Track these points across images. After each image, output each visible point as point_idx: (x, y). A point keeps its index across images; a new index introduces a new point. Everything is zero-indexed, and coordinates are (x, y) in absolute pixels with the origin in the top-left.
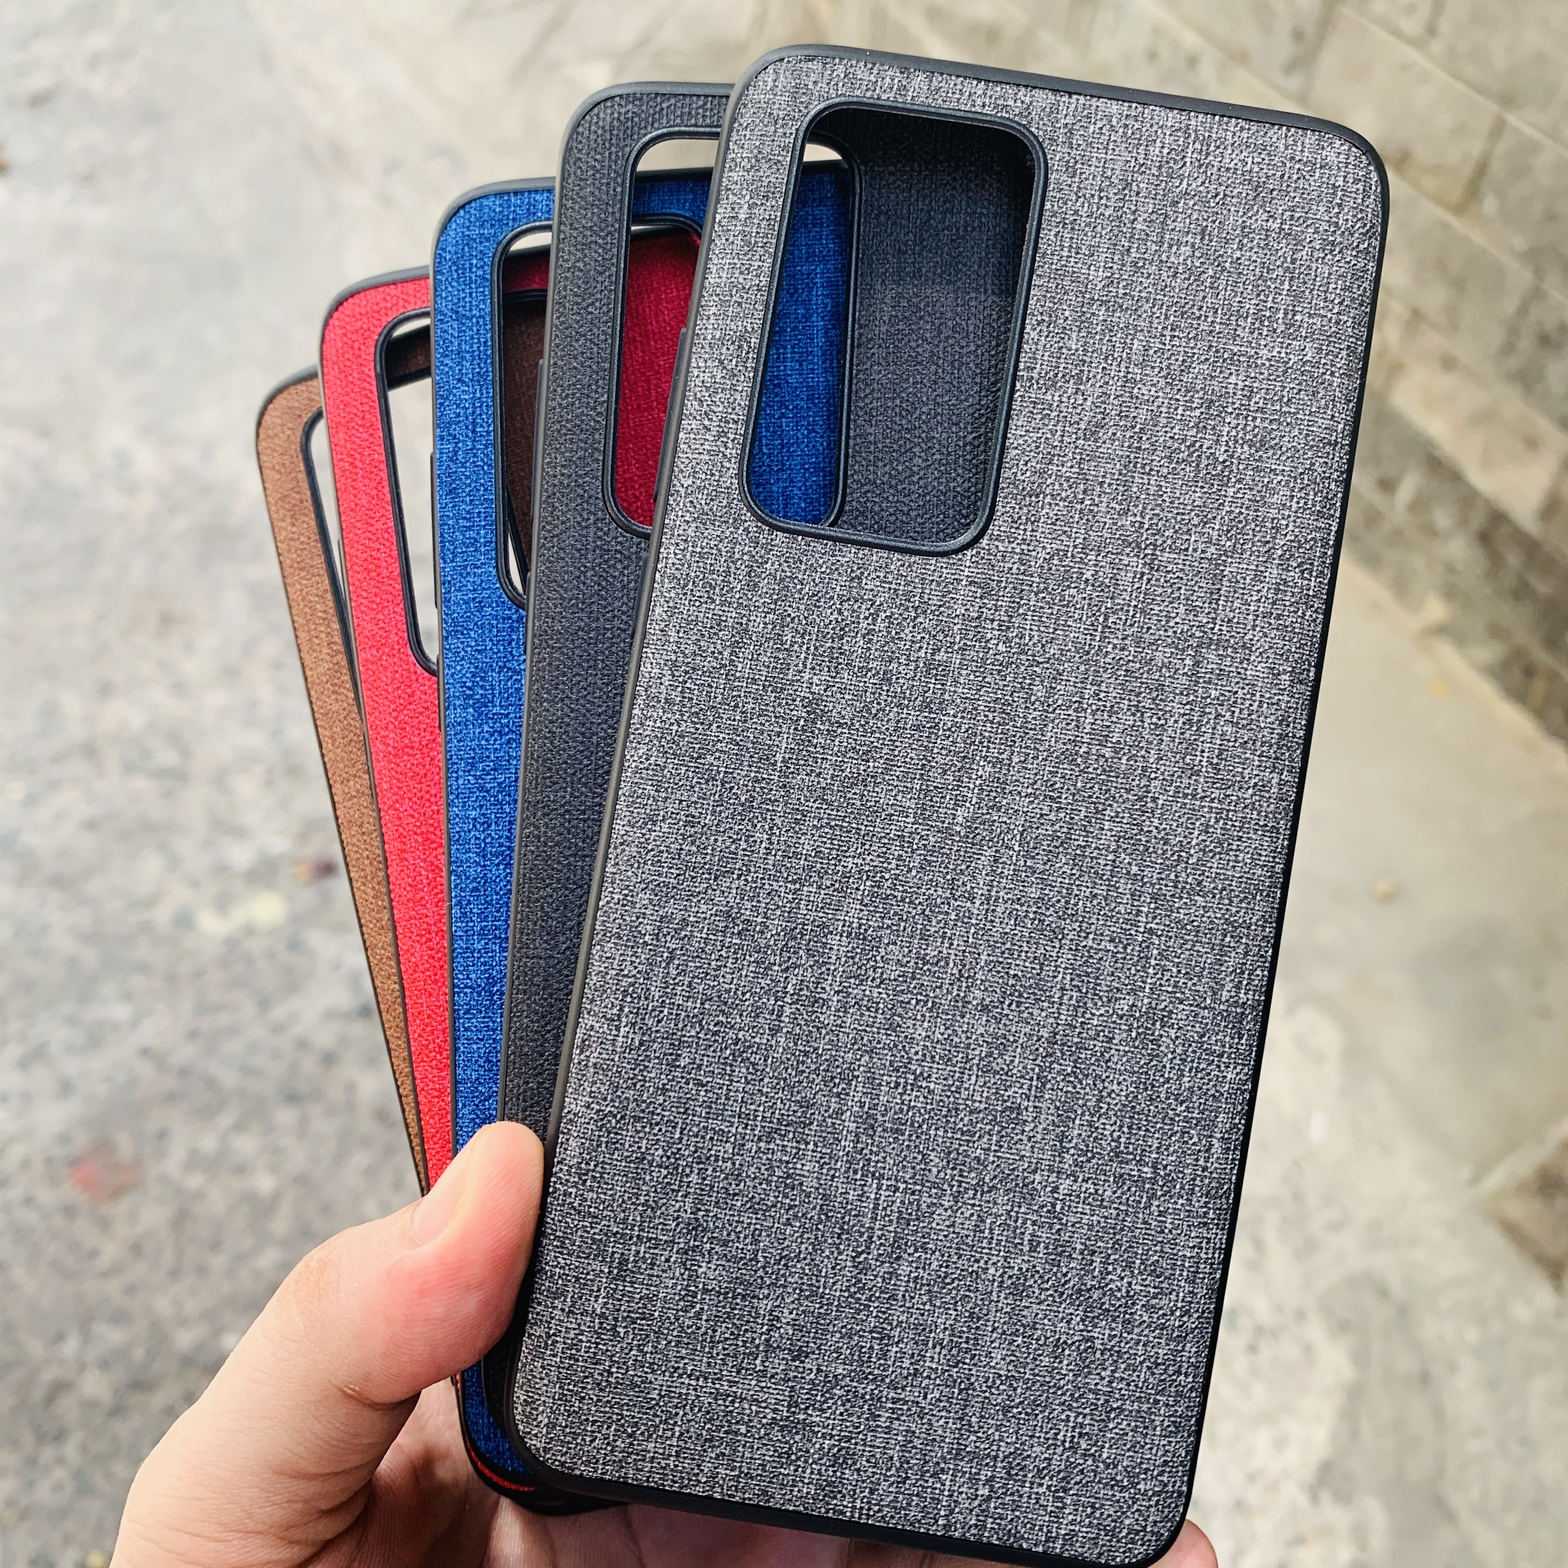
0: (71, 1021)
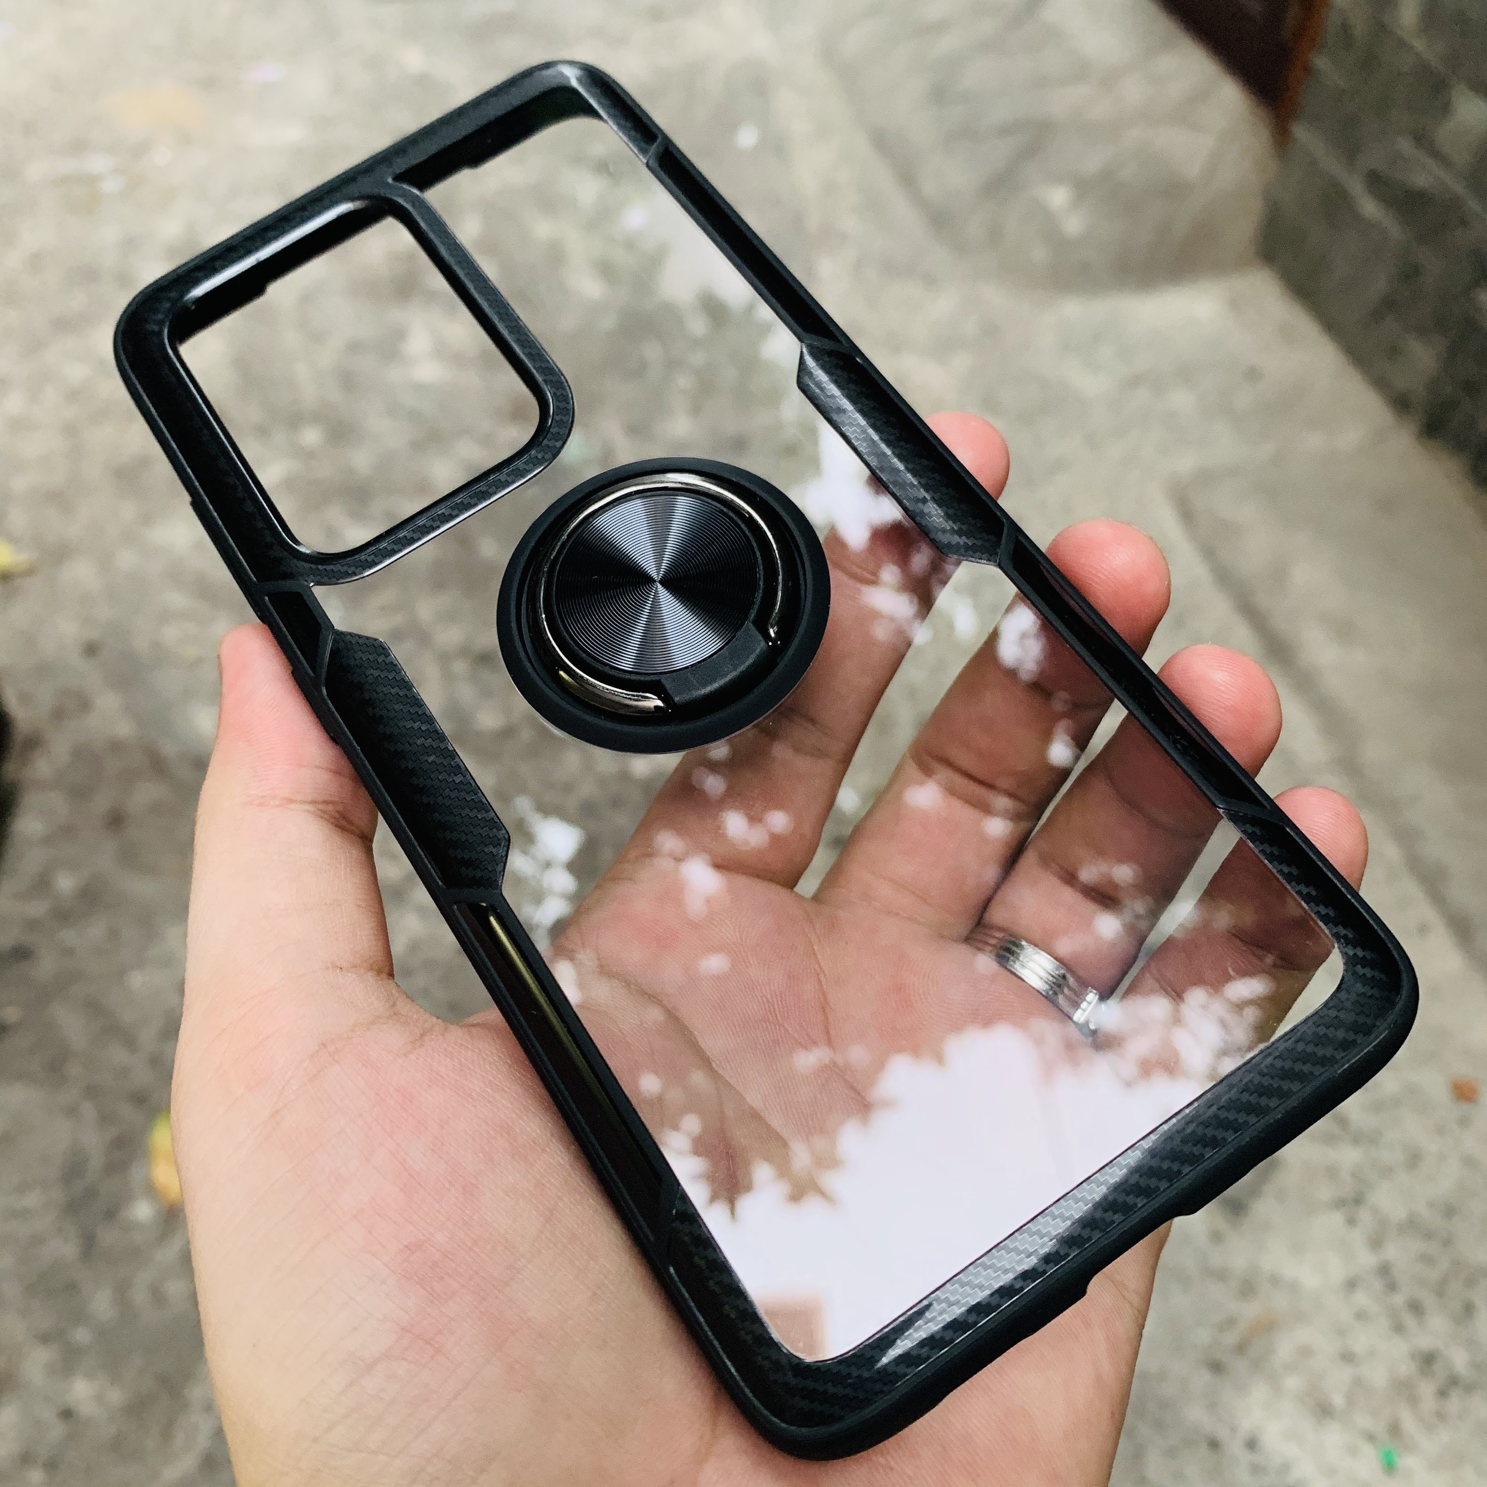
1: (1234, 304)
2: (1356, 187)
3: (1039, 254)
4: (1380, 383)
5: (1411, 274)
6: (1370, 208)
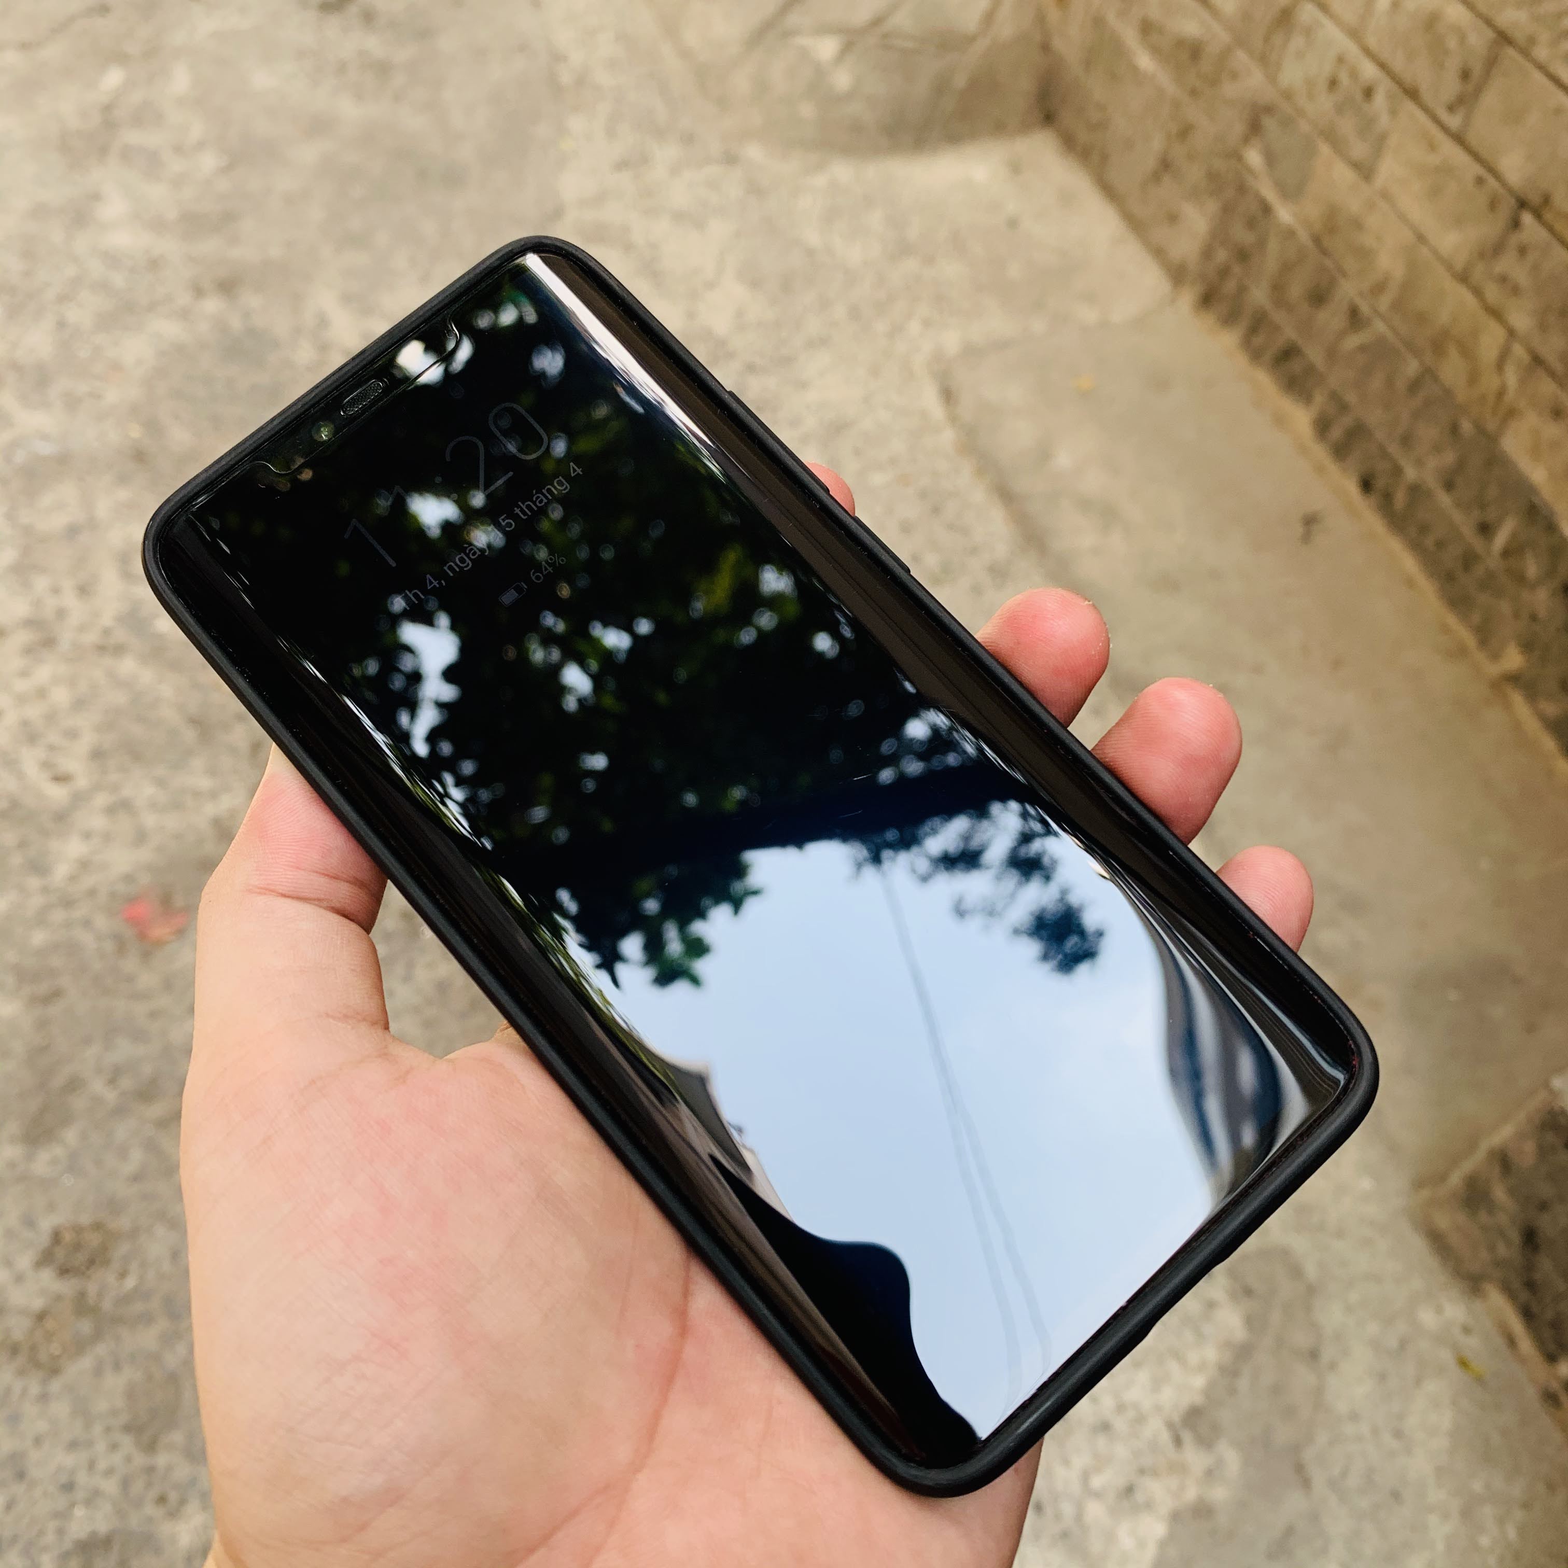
0: (161, 783)
1: (1015, 168)
2: (1130, 36)
3: (807, 110)
4: (1159, 253)
5: (1185, 132)
6: (1145, 61)
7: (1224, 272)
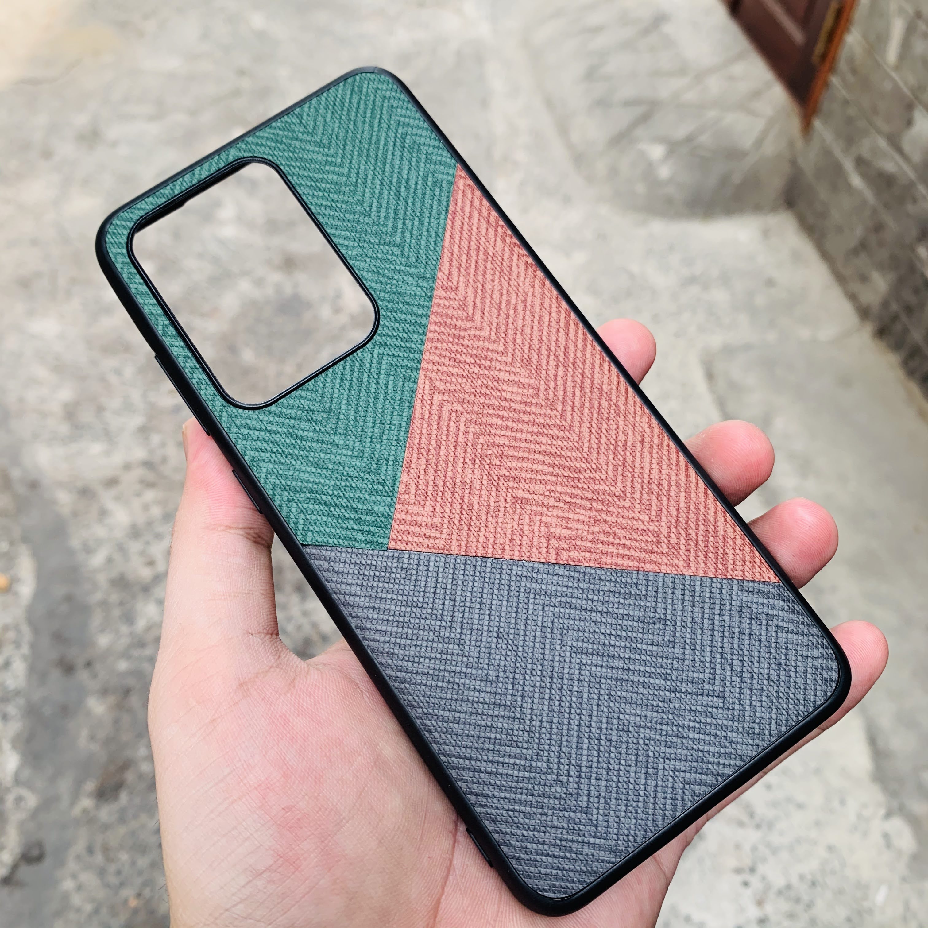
2: (848, 165)
3: (641, 188)
5: (878, 228)
6: (856, 181)
7: (895, 318)
